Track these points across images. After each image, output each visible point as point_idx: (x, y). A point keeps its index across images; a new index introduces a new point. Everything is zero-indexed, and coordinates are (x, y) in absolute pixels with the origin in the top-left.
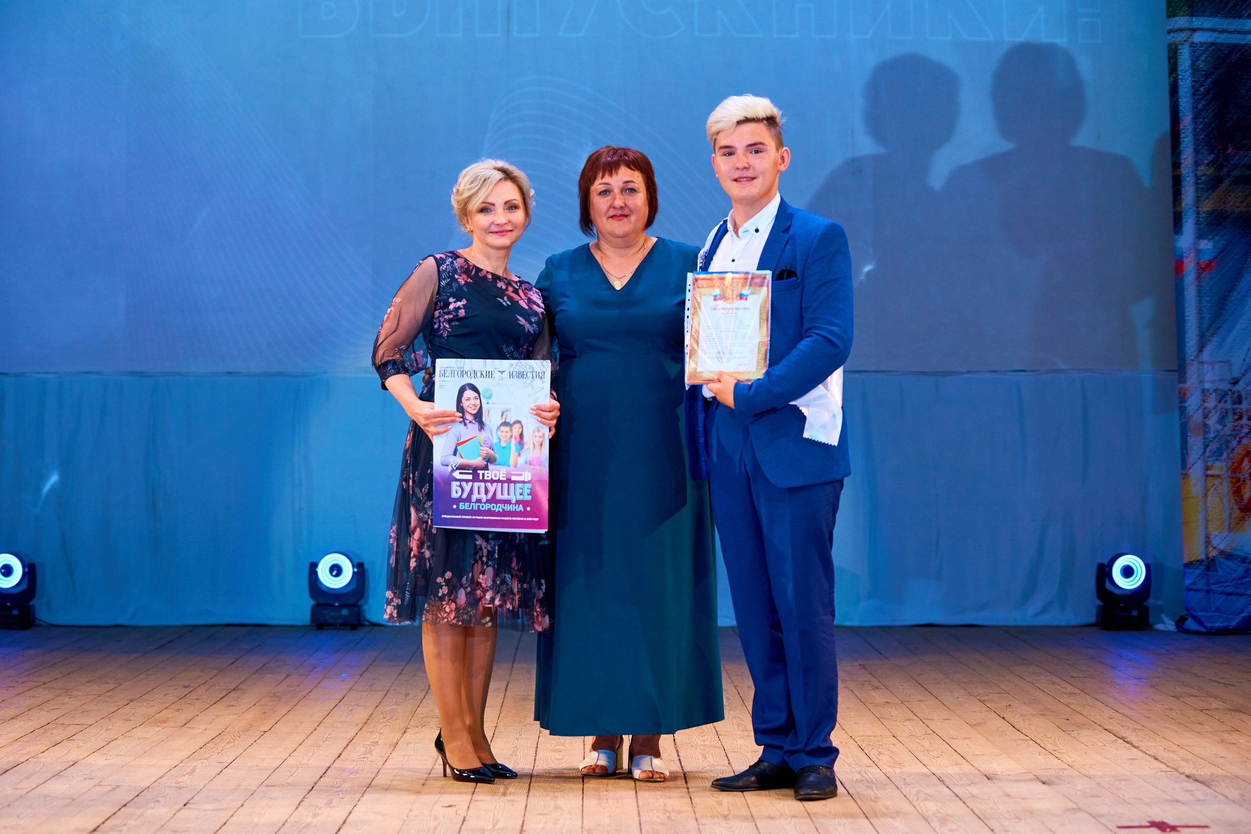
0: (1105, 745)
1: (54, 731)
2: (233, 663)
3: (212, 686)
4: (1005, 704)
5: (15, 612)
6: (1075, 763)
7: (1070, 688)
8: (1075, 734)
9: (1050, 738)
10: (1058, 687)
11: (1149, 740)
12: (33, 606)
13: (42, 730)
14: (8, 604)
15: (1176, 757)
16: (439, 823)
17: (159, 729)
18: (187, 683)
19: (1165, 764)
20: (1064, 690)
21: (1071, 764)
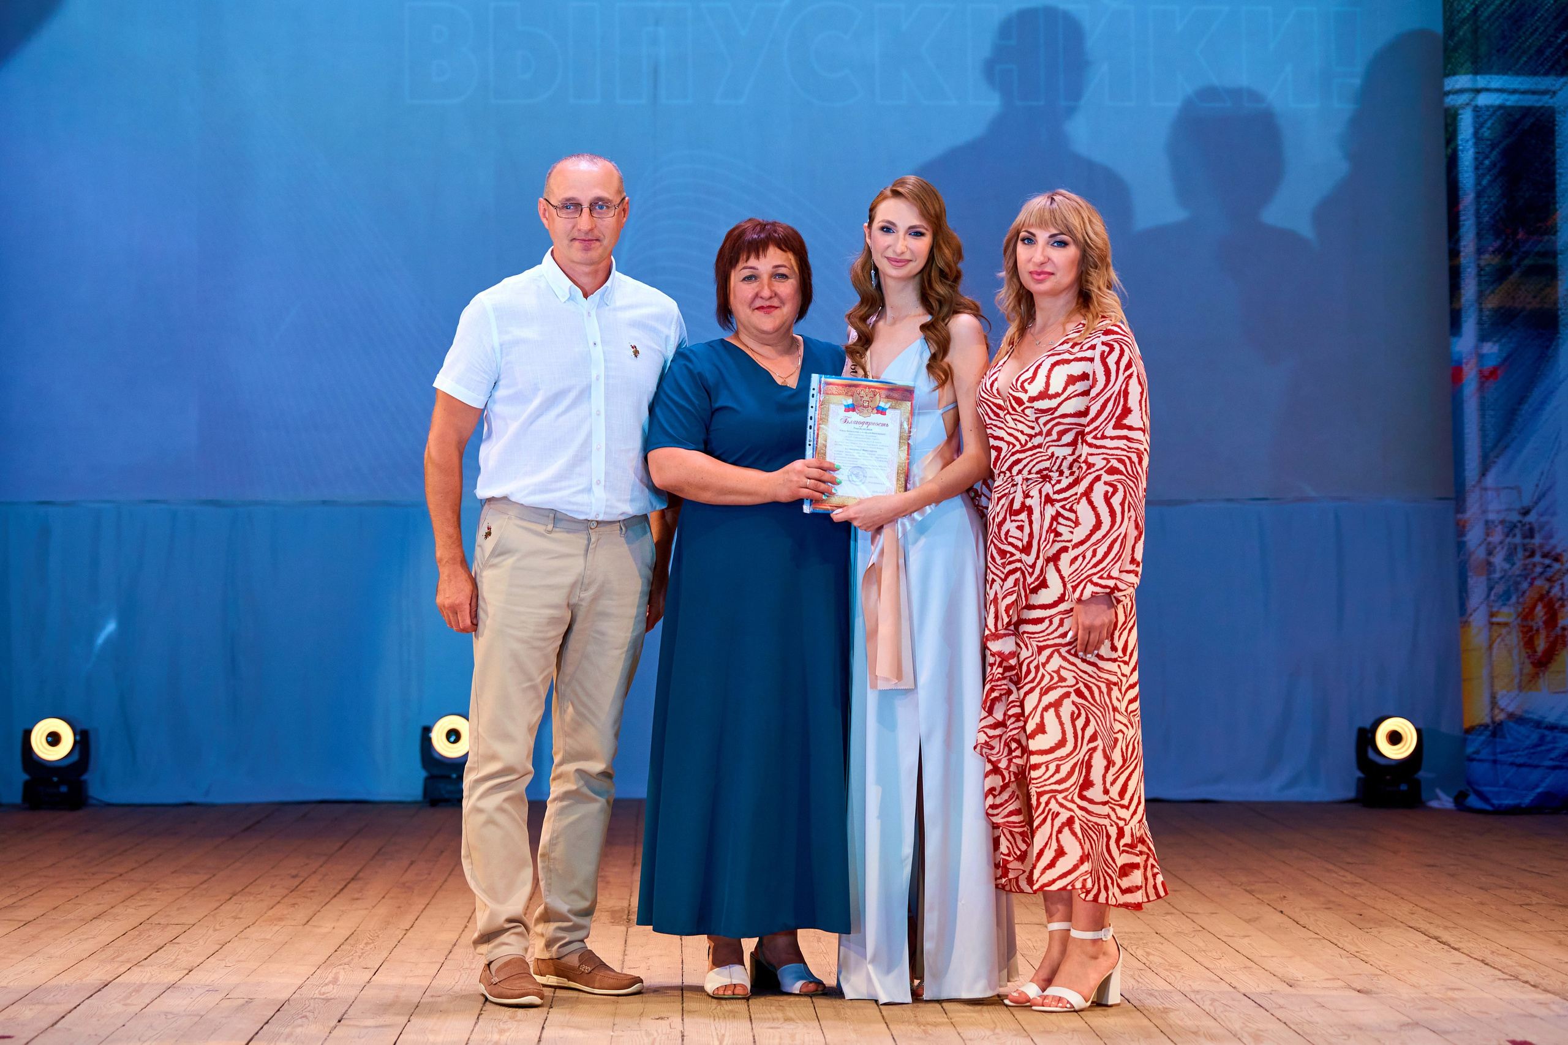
0: (1417, 946)
1: (151, 933)
3: (325, 876)
4: (1278, 896)
5: (64, 789)
6: (1389, 968)
11: (1469, 941)
12: (85, 782)
13: (136, 932)
14: (55, 779)
16: (655, 1039)
17: (277, 928)
18: (293, 871)
20: (1344, 879)
21: (1383, 969)
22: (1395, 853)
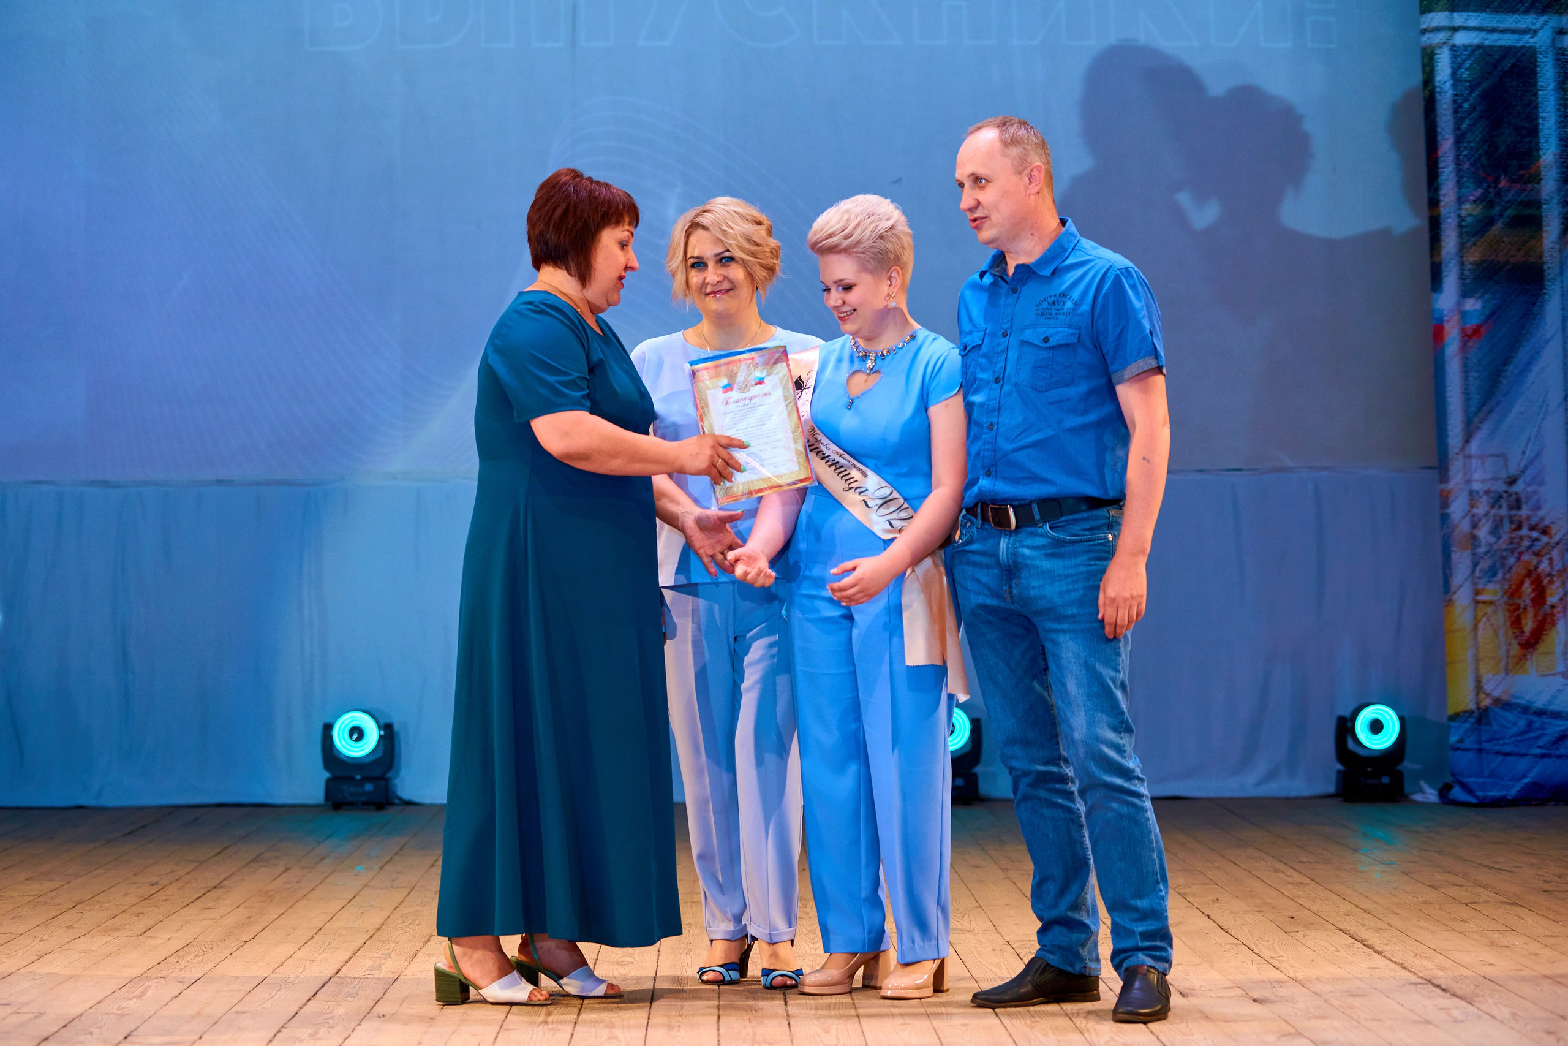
0: (1338, 951)
2: (219, 853)
3: (187, 883)
4: (1211, 898)
7: (1297, 877)
8: (1300, 936)
9: (1268, 941)
10: (1282, 876)
11: (1396, 944)
15: (1430, 965)
17: (109, 938)
18: (155, 879)
19: (1415, 974)
20: (1290, 880)
22: (1356, 850)
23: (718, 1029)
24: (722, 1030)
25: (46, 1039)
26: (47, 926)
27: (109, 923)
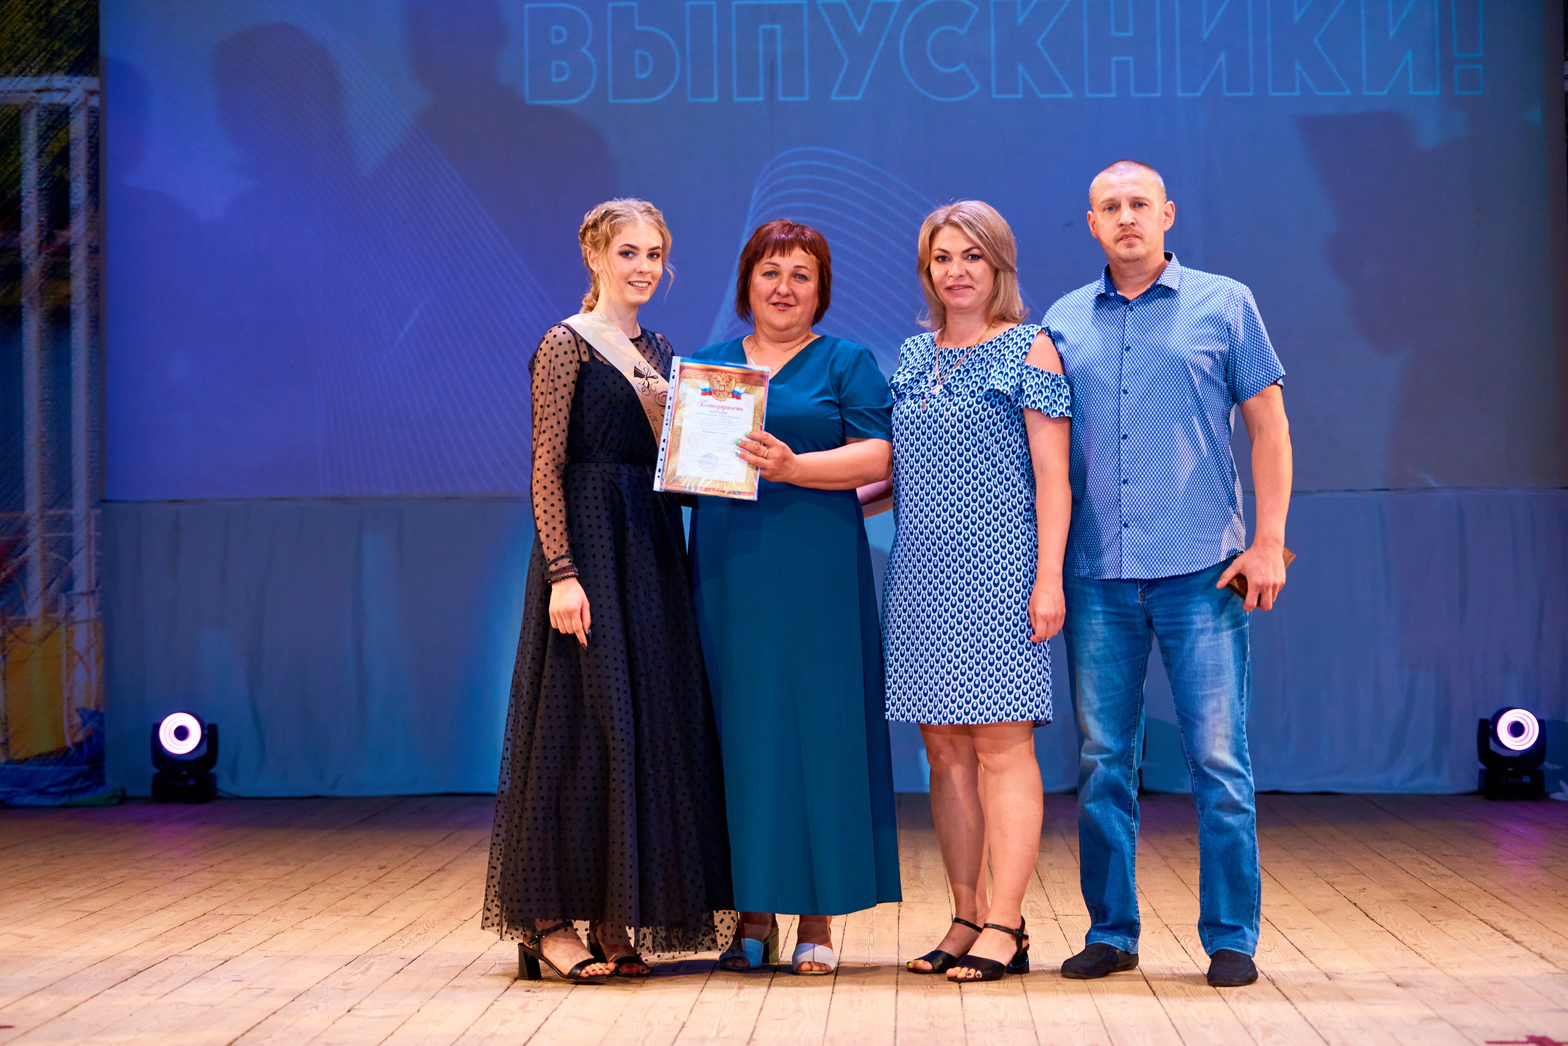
0: (1479, 940)
1: (209, 924)
2: (444, 839)
3: (413, 867)
4: (1358, 887)
5: (192, 782)
6: (1439, 961)
7: (1440, 869)
8: (1442, 925)
9: (1411, 929)
10: (1425, 867)
11: (1535, 934)
12: (214, 776)
13: (194, 923)
14: (185, 773)
16: (652, 1030)
17: (338, 918)
18: (384, 863)
19: (1553, 964)
20: (1433, 871)
21: (1434, 961)
22: (1497, 845)
23: (896, 1004)
24: (899, 1004)
25: (274, 1013)
26: (280, 907)
27: (339, 904)
